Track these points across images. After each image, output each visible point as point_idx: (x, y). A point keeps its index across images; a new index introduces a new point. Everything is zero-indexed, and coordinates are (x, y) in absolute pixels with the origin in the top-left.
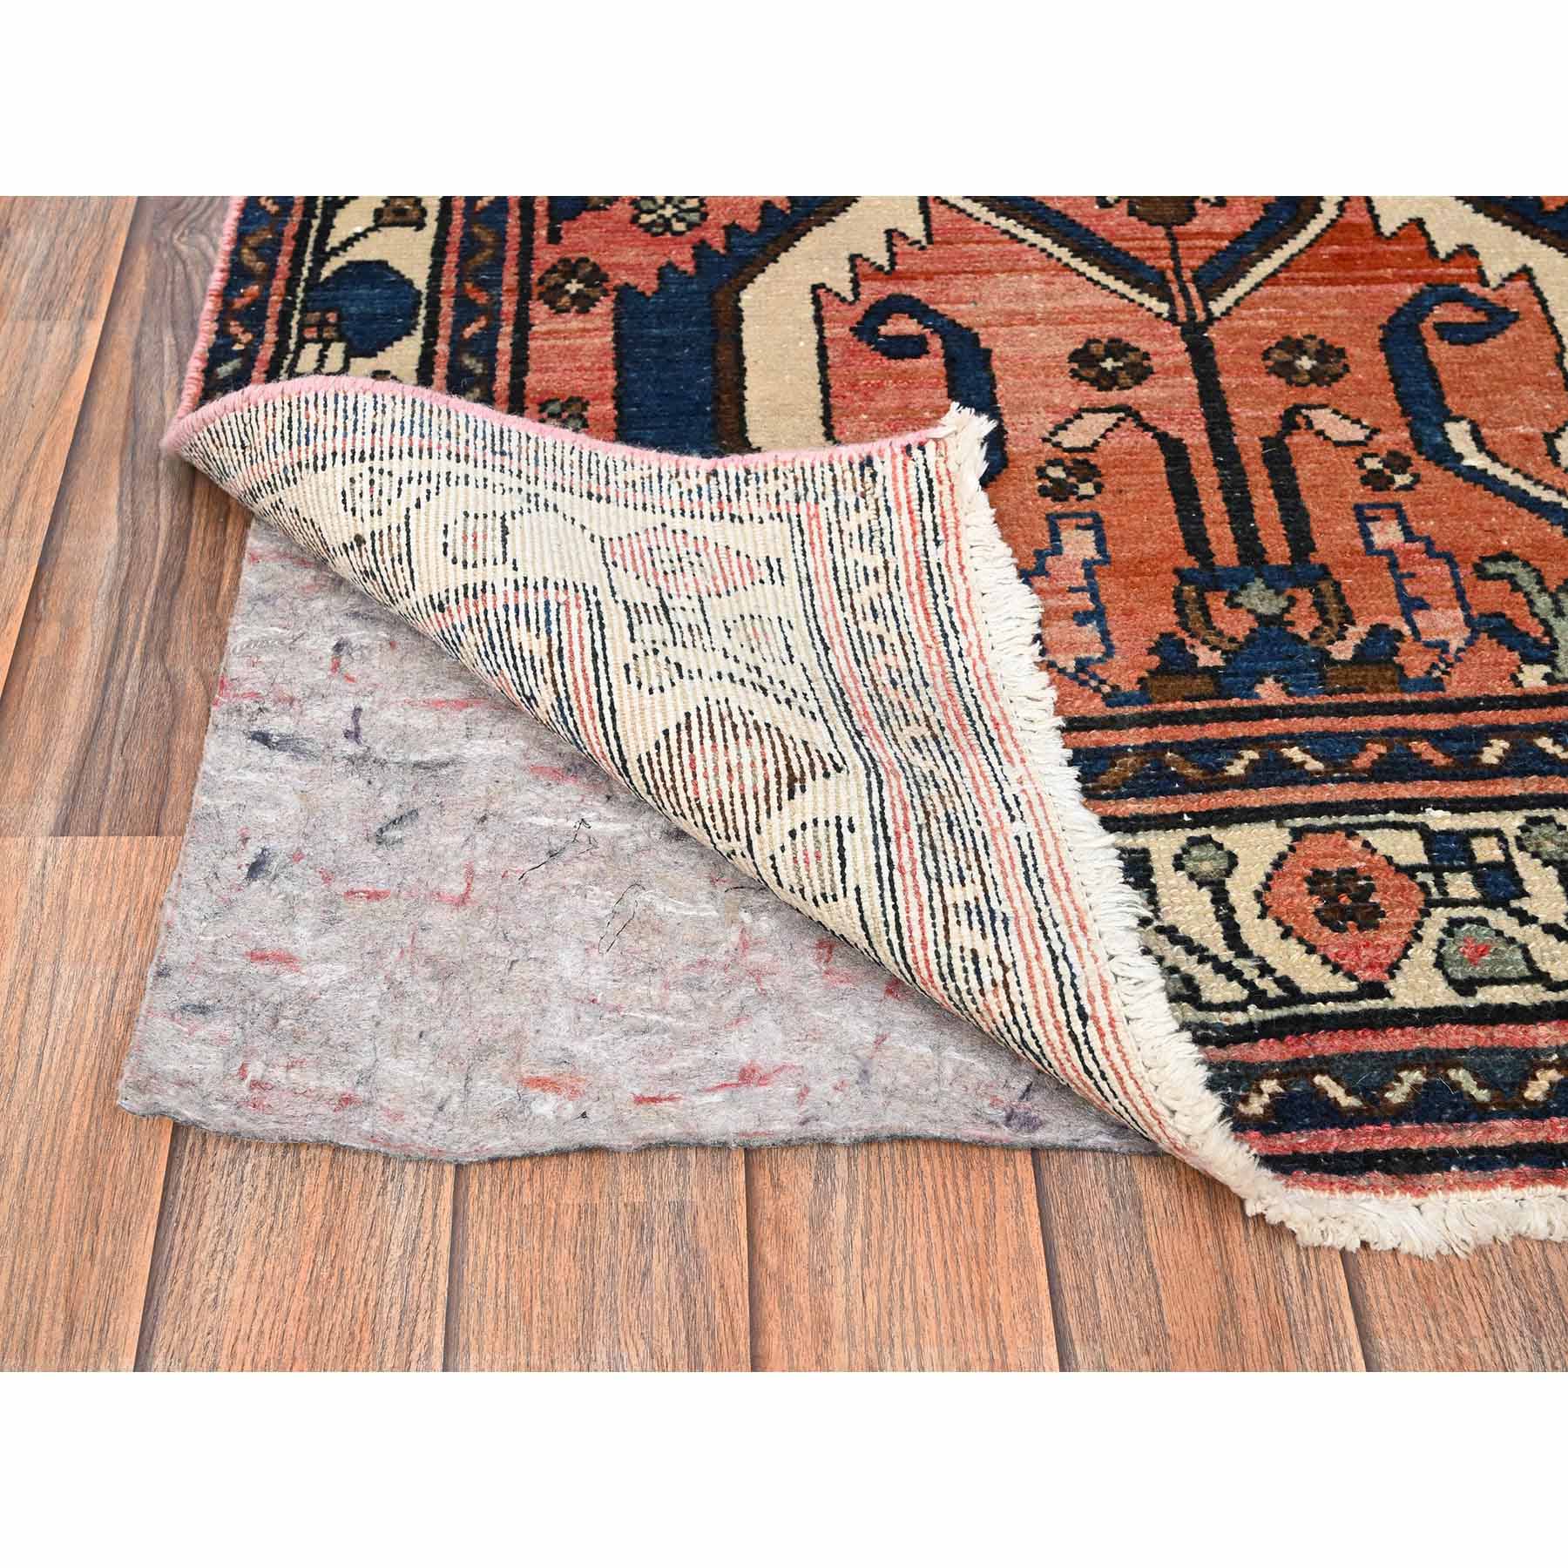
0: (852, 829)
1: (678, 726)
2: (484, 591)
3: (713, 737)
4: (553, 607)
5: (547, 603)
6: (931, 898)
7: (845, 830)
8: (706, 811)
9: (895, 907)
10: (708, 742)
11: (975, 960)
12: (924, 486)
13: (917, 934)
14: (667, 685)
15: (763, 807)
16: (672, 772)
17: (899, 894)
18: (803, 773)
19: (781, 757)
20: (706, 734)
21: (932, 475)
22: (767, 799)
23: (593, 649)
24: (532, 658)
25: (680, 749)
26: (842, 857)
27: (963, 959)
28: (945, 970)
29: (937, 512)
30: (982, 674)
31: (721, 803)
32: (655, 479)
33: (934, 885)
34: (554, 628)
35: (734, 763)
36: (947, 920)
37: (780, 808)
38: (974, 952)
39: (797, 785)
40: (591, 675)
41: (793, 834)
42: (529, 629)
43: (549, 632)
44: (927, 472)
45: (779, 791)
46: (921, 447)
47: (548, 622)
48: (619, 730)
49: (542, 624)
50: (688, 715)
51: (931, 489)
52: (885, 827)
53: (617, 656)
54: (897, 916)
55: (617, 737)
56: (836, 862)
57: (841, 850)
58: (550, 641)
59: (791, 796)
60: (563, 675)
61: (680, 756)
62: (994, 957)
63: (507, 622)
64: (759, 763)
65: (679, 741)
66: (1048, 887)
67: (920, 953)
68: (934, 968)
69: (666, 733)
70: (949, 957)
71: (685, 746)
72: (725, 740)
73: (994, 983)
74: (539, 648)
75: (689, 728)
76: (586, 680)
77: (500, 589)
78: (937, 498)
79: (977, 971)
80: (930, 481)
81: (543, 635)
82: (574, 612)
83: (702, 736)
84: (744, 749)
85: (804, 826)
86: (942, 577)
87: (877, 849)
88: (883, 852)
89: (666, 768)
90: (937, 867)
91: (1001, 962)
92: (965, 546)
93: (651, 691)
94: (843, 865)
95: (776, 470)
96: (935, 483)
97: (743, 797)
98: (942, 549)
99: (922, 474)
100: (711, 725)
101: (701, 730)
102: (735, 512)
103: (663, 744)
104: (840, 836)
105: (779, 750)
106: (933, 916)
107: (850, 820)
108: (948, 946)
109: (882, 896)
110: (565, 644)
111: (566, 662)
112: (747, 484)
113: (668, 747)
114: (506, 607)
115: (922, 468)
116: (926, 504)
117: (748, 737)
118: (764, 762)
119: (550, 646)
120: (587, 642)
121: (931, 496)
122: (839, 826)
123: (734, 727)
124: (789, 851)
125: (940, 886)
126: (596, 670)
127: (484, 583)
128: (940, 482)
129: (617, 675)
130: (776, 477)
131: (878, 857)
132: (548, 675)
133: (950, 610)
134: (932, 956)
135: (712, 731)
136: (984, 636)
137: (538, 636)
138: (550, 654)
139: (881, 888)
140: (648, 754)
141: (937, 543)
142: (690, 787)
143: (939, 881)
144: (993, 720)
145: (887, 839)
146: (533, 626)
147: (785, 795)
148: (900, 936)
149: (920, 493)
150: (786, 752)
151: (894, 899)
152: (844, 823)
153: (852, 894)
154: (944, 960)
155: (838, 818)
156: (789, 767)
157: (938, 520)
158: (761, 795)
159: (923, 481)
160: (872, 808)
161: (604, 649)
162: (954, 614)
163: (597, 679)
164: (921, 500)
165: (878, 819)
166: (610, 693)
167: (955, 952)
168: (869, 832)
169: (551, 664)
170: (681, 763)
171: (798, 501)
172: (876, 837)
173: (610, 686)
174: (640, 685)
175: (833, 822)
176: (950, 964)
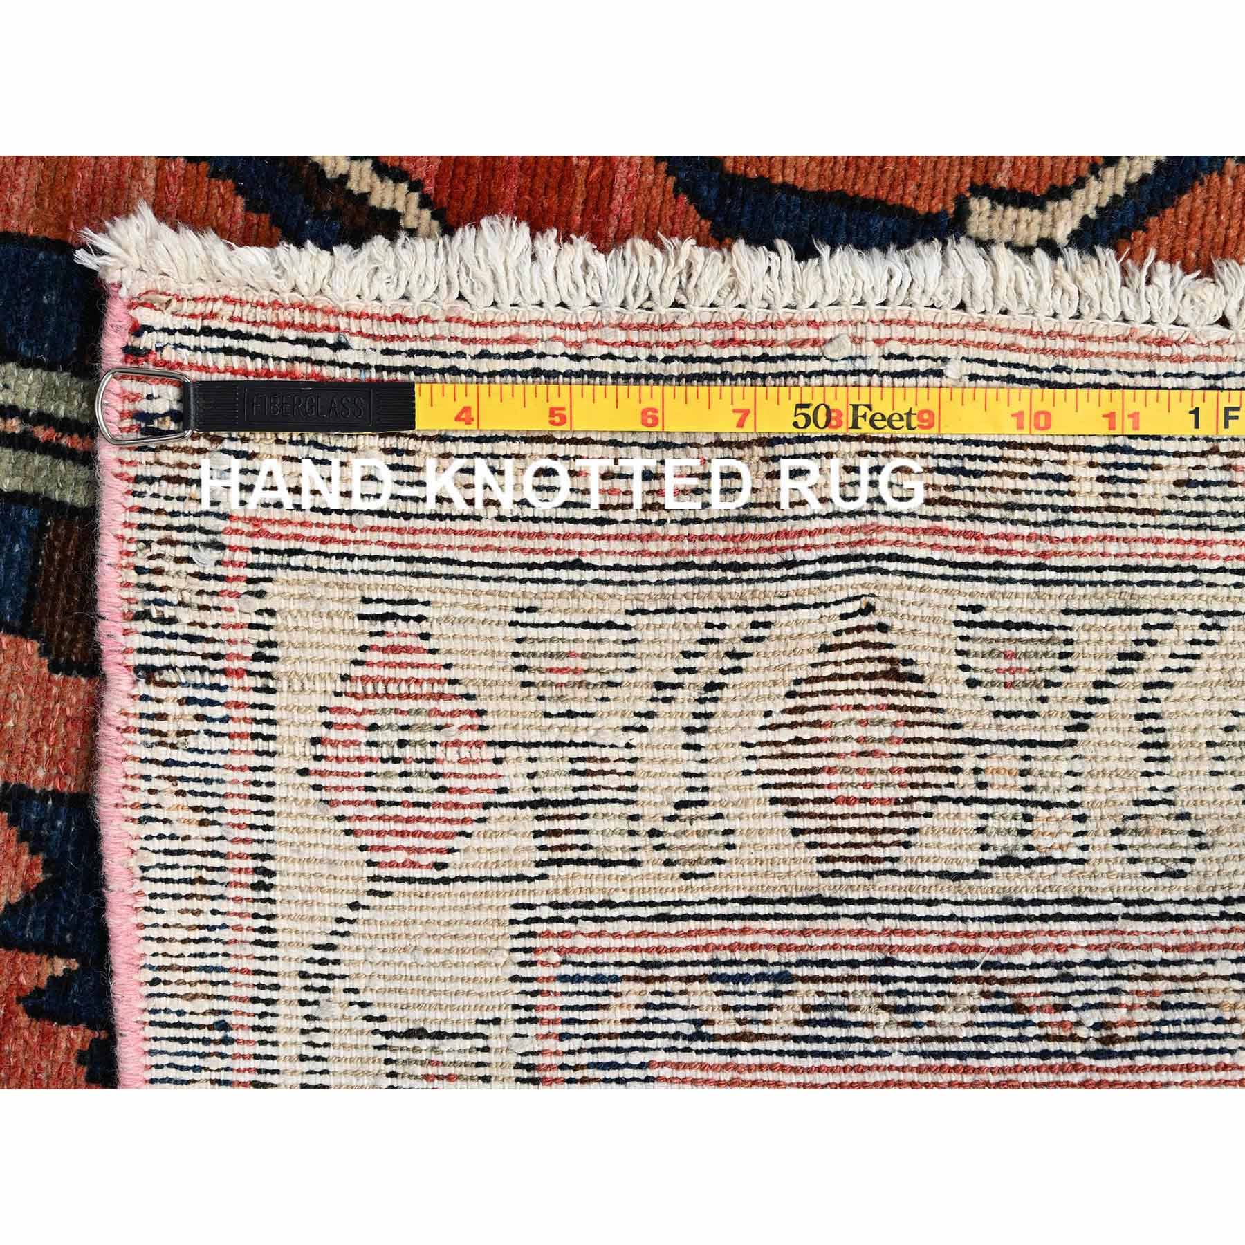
0: (977, 609)
1: (789, 815)
2: (530, 1067)
3: (814, 771)
4: (569, 970)
5: (564, 979)
6: (1093, 524)
7: (977, 617)
8: (915, 793)
9: (1100, 569)
10: (822, 778)
11: (1190, 483)
12: (216, 342)
13: (1140, 548)
14: (721, 825)
15: (927, 716)
16: (851, 831)
17: (1083, 562)
18: (881, 660)
19: (852, 684)
20: (809, 779)
21: (196, 325)
22: (920, 710)
23: (649, 919)
24: (648, 1006)
25: (822, 816)
26: (1018, 626)
27: (1185, 498)
28: (1194, 521)
29: (274, 333)
30: (621, 336)
31: (909, 770)
32: (175, 771)
33: (1073, 517)
34: (606, 971)
35: (857, 748)
36: (1130, 510)
37: (932, 695)
38: (1178, 483)
39: (902, 669)
40: (693, 925)
41: (972, 683)
42: (605, 1007)
43: (616, 979)
44: (187, 332)
45: (908, 694)
46: (138, 330)
47: (597, 979)
48: (776, 896)
49: (600, 988)
50: (774, 801)
51: (222, 333)
52: (977, 565)
53: (669, 887)
54: (1112, 568)
55: (785, 901)
56: (1024, 634)
57: (1007, 625)
58: (628, 979)
59: (920, 679)
60: (682, 964)
61: (833, 817)
62: (1192, 461)
63: (587, 1037)
64: (861, 715)
65: (811, 815)
66: (1073, 363)
67: (1164, 548)
68: (1187, 535)
69: (796, 832)
70: (1179, 513)
71: (821, 809)
72: (819, 755)
73: (1226, 468)
74: (634, 993)
75: (794, 801)
76: (699, 932)
77: (529, 1045)
78: (244, 328)
79: (1206, 484)
80: (207, 331)
81: (619, 987)
82: (581, 942)
83: (810, 785)
84: (840, 732)
85: (964, 668)
86: (411, 353)
87: (1010, 581)
88: (1018, 574)
89: (847, 838)
90: (1044, 508)
91: (1203, 454)
92: (356, 306)
93: (730, 847)
94: (1028, 626)
95: (140, 570)
96: (214, 324)
97: (907, 741)
98: (355, 341)
99: (190, 340)
100: (792, 772)
101: (801, 786)
102: (250, 650)
103: (813, 838)
104: (985, 625)
105: (841, 685)
106: (1119, 525)
107: (962, 608)
108: (1165, 512)
109: (1081, 584)
110: (638, 958)
111: (664, 958)
112: (172, 621)
113: (819, 831)
114: (563, 1037)
115: (178, 338)
116: (253, 346)
117: (817, 724)
118: (857, 707)
119: (636, 979)
120: (638, 927)
121: (237, 335)
122: (971, 624)
123: (797, 741)
124: (994, 692)
125: (1075, 509)
126: (685, 918)
127: (518, 1066)
128: (213, 315)
129: (697, 891)
130: (158, 571)
131: (1024, 581)
132: (677, 986)
133: (483, 355)
134: (1173, 534)
135: (805, 772)
136: (538, 314)
137: (617, 995)
138: (648, 980)
139: (1069, 583)
140: (819, 860)
141: (339, 346)
142: (878, 808)
143: (1065, 510)
144: (723, 344)
145: (997, 565)
146: (602, 1000)
147: (915, 687)
148: (1138, 569)
149: (228, 351)
150: (842, 677)
151: (1088, 569)
152: (965, 616)
153: (1069, 620)
154: (1180, 520)
155: (958, 623)
156: (871, 676)
157: (292, 334)
158: (911, 717)
159: (203, 341)
160: (944, 577)
161: (652, 904)
162: (493, 349)
163: (697, 917)
164: (242, 352)
165: (964, 572)
166: (723, 902)
167: (1173, 505)
168: (986, 587)
169: (663, 979)
170: (843, 817)
171: (221, 547)
172: (990, 580)
173: (712, 901)
174: (719, 861)
175: (964, 631)
176: (1190, 514)
